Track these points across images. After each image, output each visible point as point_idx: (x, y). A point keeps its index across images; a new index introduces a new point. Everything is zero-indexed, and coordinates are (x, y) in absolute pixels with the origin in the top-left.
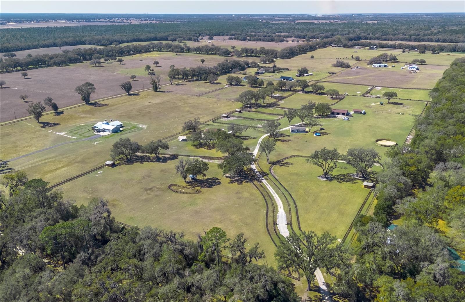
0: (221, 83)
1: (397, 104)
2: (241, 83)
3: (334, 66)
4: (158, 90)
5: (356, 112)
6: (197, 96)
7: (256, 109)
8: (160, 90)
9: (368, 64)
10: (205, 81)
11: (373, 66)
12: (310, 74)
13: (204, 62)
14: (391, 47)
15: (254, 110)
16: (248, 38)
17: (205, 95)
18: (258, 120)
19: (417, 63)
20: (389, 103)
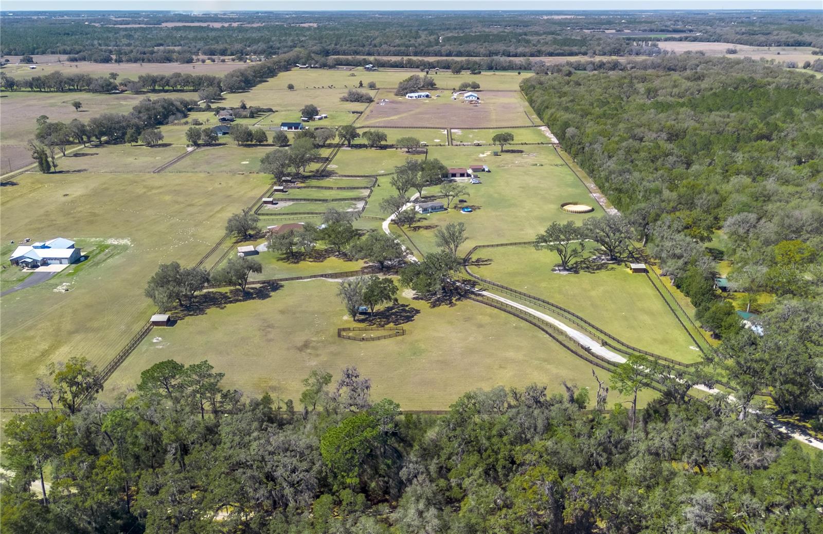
0: (170, 145)
1: (513, 151)
2: (218, 139)
3: (345, 100)
4: (52, 169)
5: (475, 170)
6: (154, 172)
7: (302, 182)
8: (57, 169)
9: (396, 95)
10: (134, 144)
11: (407, 97)
12: (323, 115)
13: (79, 107)
14: (397, 66)
15: (303, 185)
16: (114, 57)
17: (170, 169)
18: (333, 200)
19: (469, 89)
20: (502, 151)
